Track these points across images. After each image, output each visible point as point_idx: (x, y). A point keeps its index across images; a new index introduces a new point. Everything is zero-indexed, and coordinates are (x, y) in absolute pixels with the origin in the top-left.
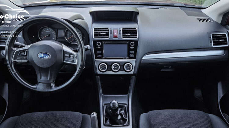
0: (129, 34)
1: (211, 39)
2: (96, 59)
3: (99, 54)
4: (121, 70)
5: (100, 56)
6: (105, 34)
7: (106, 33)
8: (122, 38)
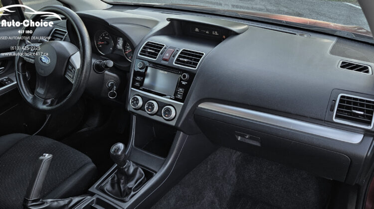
0: (186, 60)
1: (335, 104)
2: (132, 87)
3: (138, 81)
4: (158, 114)
5: (137, 84)
6: (153, 51)
7: (156, 50)
8: (174, 64)
